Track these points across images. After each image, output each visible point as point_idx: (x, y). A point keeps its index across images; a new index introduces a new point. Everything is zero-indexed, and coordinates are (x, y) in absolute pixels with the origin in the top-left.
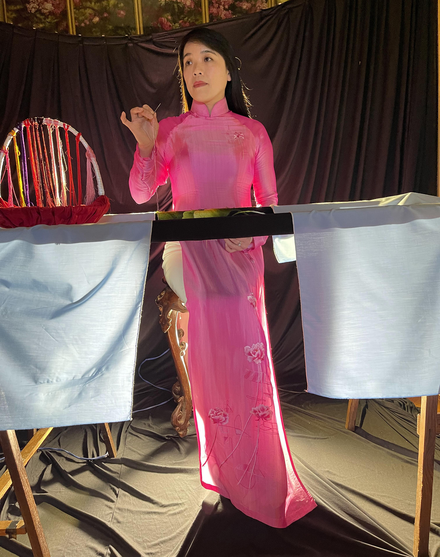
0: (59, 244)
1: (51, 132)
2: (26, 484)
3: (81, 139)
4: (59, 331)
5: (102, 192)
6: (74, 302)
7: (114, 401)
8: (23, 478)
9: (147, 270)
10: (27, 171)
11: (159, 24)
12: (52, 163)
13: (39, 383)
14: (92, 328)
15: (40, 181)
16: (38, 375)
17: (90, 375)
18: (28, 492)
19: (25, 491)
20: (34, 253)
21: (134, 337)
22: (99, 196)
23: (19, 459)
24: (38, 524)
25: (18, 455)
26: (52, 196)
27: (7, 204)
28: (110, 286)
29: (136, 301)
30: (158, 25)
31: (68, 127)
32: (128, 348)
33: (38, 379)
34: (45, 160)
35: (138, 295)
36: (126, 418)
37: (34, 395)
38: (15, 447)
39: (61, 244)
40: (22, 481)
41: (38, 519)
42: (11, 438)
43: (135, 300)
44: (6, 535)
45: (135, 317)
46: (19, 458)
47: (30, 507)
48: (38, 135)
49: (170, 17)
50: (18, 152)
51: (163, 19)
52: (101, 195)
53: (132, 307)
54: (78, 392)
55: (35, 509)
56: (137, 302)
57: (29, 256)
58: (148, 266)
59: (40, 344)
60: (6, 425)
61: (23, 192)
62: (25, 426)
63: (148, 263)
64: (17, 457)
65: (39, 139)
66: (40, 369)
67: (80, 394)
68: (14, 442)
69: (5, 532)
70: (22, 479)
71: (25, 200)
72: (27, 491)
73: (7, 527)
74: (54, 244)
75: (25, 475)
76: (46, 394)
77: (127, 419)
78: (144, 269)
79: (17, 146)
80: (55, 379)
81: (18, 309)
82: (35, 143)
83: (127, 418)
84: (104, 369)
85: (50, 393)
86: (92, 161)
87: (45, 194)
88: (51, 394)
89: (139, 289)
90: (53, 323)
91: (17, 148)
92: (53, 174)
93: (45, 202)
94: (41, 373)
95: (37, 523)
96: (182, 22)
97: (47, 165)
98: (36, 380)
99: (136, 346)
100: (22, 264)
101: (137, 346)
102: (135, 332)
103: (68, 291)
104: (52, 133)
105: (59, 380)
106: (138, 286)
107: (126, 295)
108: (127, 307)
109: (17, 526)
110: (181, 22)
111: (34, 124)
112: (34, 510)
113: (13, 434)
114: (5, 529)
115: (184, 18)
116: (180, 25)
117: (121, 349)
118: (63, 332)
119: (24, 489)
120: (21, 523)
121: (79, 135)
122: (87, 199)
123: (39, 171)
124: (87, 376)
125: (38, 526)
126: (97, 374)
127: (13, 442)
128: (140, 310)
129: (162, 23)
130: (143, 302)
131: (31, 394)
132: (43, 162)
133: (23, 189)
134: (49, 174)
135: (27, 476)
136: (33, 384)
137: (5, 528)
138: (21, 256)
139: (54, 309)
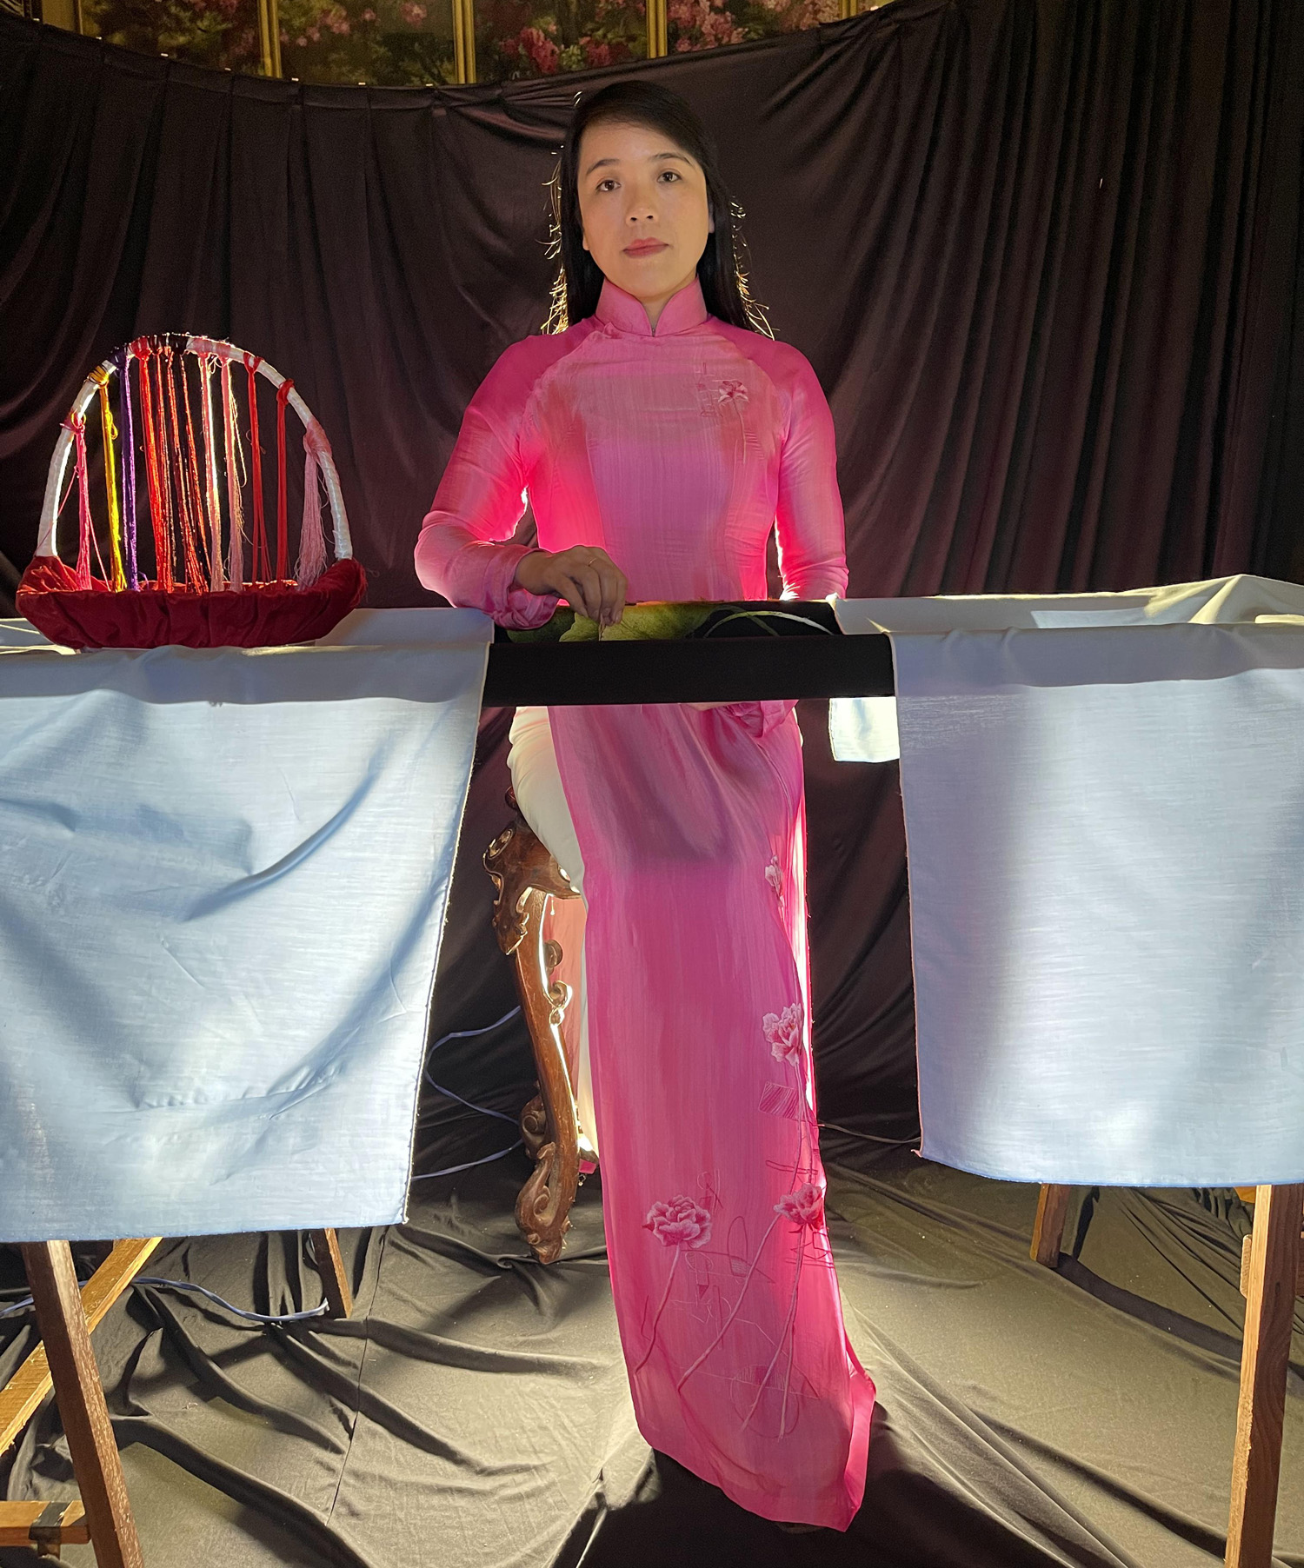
0: (221, 705)
1: (208, 376)
2: (95, 1397)
3: (293, 396)
4: (209, 956)
5: (344, 550)
6: (255, 872)
7: (357, 1166)
8: (88, 1380)
9: (468, 786)
10: (133, 482)
11: (521, 45)
12: (208, 463)
13: (146, 1106)
14: (302, 950)
15: (170, 513)
16: (142, 1082)
17: (293, 1088)
18: (100, 1422)
19: (90, 1419)
20: (148, 729)
21: (424, 981)
22: (336, 560)
23: (79, 1323)
24: (124, 1516)
25: (74, 1312)
26: (201, 558)
27: (73, 573)
28: (358, 830)
29: (433, 876)
30: (517, 49)
31: (257, 362)
32: (404, 1011)
33: (143, 1094)
34: (186, 455)
35: (439, 859)
36: (390, 1216)
37: (129, 1140)
38: (69, 1288)
39: (224, 705)
40: (85, 1387)
41: (125, 1501)
42: (59, 1261)
43: (430, 873)
44: (30, 1543)
45: (429, 922)
46: (76, 1321)
47: (102, 1465)
48: (171, 383)
49: (553, 28)
50: (113, 430)
51: (534, 31)
52: (343, 557)
53: (419, 892)
54: (256, 1137)
55: (118, 1472)
56: (436, 878)
57: (133, 736)
58: (470, 776)
59: (154, 991)
60: (47, 1225)
61: (119, 541)
62: (100, 1229)
63: (472, 768)
64: (72, 1318)
65: (172, 393)
66: (149, 1064)
67: (261, 1141)
68: (65, 1272)
69: (28, 1534)
70: (85, 1382)
71: (123, 567)
72: (98, 1417)
73: (35, 1521)
74: (204, 704)
75: (93, 1371)
76: (165, 1139)
77: (393, 1221)
78: (458, 783)
79: (110, 413)
80: (191, 1094)
81: (96, 890)
82: (162, 405)
83: (395, 1215)
84: (332, 1070)
85: (176, 1137)
86: (322, 461)
87: (181, 550)
88: (179, 1138)
89: (441, 842)
90: (194, 933)
91: (109, 417)
92: (208, 495)
93: (180, 572)
94: (152, 1078)
95: (121, 1511)
96: (589, 42)
97: (193, 469)
98: (136, 1097)
99: (427, 1006)
100: (113, 760)
101: (430, 1007)
102: (426, 964)
103: (240, 842)
104: (211, 379)
105: (202, 1100)
106: (441, 834)
107: (404, 857)
108: (407, 892)
109: (62, 1519)
110: (583, 41)
111: (161, 351)
112: (115, 1474)
113: (64, 1249)
114: (26, 1528)
115: (593, 30)
116: (582, 48)
117: (384, 1013)
118: (221, 958)
119: (89, 1412)
120: (75, 1511)
121: (285, 384)
122: (300, 567)
123: (167, 484)
124: (284, 1091)
125: (124, 1522)
126: (313, 1082)
127: (62, 1274)
128: (442, 901)
129: (530, 44)
130: (452, 878)
131: (119, 1138)
132: (180, 459)
133: (121, 532)
134: (196, 494)
135: (97, 1375)
136: (129, 1108)
137: (29, 1525)
138: (111, 737)
139: (196, 892)
